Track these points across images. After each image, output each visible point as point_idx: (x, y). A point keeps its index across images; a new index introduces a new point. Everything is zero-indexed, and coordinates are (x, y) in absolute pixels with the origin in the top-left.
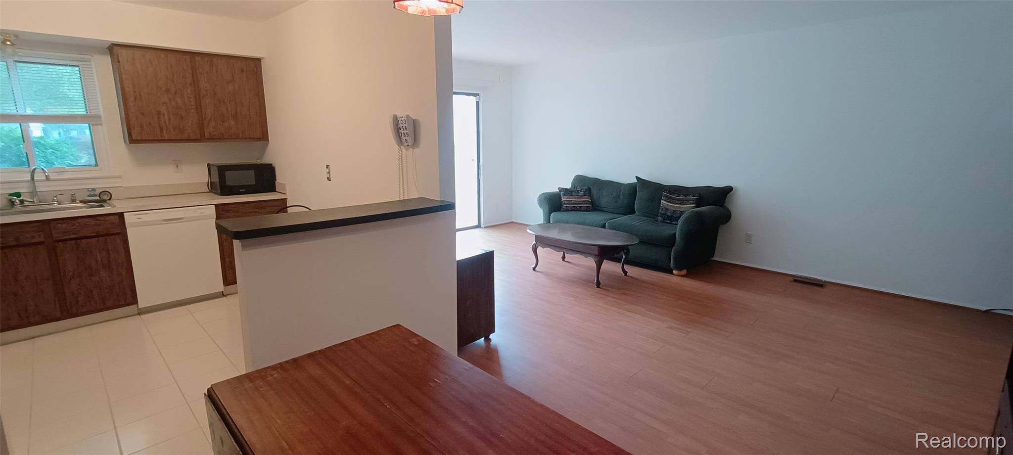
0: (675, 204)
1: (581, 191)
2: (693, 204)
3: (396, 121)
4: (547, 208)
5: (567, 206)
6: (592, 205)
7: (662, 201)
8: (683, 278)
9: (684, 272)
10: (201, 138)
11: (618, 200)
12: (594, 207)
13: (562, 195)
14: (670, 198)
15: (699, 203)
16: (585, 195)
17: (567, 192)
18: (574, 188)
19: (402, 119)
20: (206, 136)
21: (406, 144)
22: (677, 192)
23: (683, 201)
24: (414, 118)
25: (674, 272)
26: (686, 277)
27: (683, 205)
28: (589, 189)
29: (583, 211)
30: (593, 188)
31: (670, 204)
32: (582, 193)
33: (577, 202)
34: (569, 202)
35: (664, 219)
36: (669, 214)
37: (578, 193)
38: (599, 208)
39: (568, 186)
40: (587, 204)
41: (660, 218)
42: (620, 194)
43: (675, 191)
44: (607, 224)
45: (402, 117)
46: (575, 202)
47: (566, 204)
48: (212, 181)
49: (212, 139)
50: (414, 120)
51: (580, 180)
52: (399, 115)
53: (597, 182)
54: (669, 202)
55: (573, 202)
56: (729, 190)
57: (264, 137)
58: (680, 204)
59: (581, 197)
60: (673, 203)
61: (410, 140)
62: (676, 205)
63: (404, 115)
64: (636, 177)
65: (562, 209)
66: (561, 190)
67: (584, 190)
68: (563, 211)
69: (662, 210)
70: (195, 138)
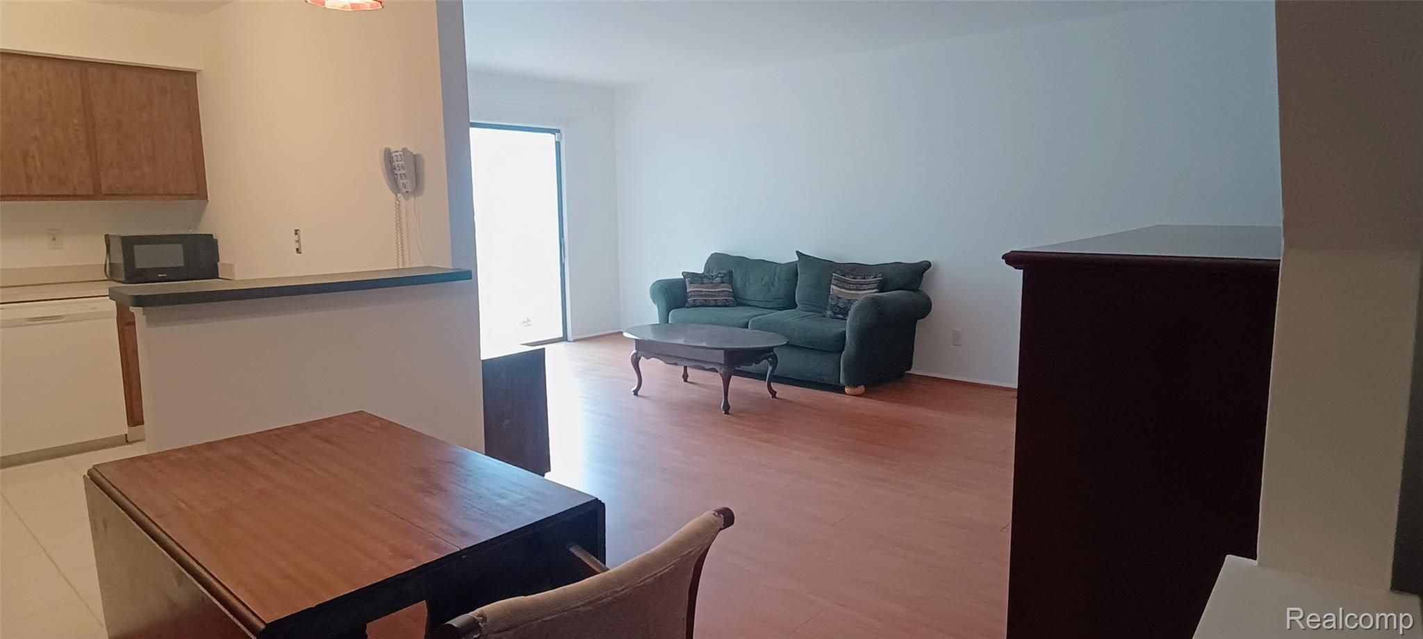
0: (850, 289)
1: (717, 276)
2: (873, 289)
3: (388, 156)
4: (664, 304)
5: (694, 300)
6: (734, 297)
7: (832, 287)
8: (858, 398)
9: (861, 389)
10: (95, 194)
11: (772, 288)
12: (737, 300)
13: (687, 284)
14: (845, 281)
15: (882, 287)
16: (723, 282)
17: (694, 277)
18: (708, 272)
19: (396, 154)
20: (103, 188)
21: (404, 190)
22: (854, 272)
23: (862, 285)
24: (414, 153)
25: (847, 390)
26: (866, 397)
27: (861, 290)
28: (730, 274)
29: (719, 306)
30: (735, 271)
31: (843, 290)
32: (718, 279)
33: (710, 293)
34: (699, 294)
35: (835, 313)
36: (841, 305)
37: (713, 279)
38: (744, 302)
39: (700, 270)
40: (726, 296)
41: (829, 313)
42: (774, 280)
43: (852, 271)
44: (750, 323)
45: (397, 152)
46: (707, 293)
47: (695, 296)
48: (113, 262)
49: (112, 195)
50: (414, 155)
51: (717, 260)
52: (393, 149)
53: (741, 262)
54: (841, 288)
55: (703, 293)
56: (926, 266)
57: (200, 193)
58: (857, 290)
59: (717, 285)
60: (847, 289)
61: (408, 183)
62: (851, 292)
63: (399, 148)
64: (797, 252)
65: (687, 305)
66: (686, 275)
67: (722, 275)
68: (688, 307)
69: (832, 299)
70: (84, 193)
